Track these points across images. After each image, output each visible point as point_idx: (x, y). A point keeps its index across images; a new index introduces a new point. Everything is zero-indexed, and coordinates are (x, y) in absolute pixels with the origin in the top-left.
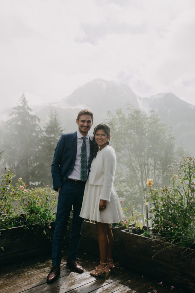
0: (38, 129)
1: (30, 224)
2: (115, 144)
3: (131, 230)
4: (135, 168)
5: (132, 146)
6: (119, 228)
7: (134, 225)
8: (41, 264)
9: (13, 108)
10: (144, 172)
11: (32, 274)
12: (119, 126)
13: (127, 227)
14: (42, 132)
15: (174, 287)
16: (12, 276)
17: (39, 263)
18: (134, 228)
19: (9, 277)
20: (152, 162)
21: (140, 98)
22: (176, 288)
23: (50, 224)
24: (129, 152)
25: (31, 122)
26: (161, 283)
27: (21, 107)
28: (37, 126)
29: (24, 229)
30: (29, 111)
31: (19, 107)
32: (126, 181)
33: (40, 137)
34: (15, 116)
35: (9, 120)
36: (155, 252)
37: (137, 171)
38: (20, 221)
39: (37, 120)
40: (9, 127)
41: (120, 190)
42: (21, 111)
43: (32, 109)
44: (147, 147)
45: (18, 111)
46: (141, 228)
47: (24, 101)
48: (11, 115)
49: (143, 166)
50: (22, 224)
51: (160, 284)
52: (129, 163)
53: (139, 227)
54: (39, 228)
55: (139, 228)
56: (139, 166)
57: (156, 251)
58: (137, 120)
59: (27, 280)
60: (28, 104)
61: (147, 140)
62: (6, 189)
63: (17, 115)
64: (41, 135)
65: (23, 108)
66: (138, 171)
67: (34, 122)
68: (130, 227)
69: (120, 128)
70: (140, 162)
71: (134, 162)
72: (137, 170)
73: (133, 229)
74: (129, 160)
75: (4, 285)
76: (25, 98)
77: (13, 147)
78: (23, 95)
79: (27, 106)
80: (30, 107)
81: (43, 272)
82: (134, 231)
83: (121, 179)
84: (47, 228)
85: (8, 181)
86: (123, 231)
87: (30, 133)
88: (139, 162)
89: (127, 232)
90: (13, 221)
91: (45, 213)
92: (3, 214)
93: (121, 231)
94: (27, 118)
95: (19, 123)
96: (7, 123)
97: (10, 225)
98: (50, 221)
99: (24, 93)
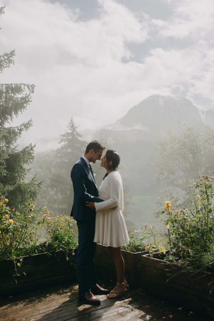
1: (53, 250)
3: (152, 255)
6: (142, 253)
7: (157, 251)
8: (65, 290)
9: (62, 135)
11: (53, 299)
12: (171, 145)
13: (150, 252)
15: (193, 313)
16: (34, 300)
17: (63, 289)
18: (156, 253)
19: (31, 302)
21: (203, 112)
22: (195, 313)
23: (73, 251)
25: (81, 148)
26: (181, 308)
27: (70, 133)
29: (47, 255)
30: (79, 137)
31: (68, 133)
34: (64, 144)
35: (59, 149)
38: (44, 248)
40: (59, 155)
42: (70, 137)
43: (82, 135)
44: (204, 167)
45: (68, 138)
46: (164, 253)
47: (73, 127)
48: (61, 142)
50: (46, 251)
51: (179, 310)
52: (185, 185)
53: (162, 252)
54: (63, 254)
55: (163, 253)
57: (171, 274)
58: (190, 138)
59: (47, 304)
60: (77, 130)
62: (28, 217)
63: (66, 142)
65: (72, 134)
67: (84, 148)
69: (172, 148)
71: (190, 184)
73: (154, 254)
74: (185, 182)
75: (24, 308)
76: (73, 123)
78: (72, 121)
79: (76, 132)
80: (79, 132)
81: (63, 297)
82: (156, 256)
83: (178, 203)
84: (70, 255)
85: (30, 210)
86: (144, 256)
89: (148, 257)
90: (37, 249)
91: (69, 240)
92: (27, 242)
93: (142, 256)
94: (77, 145)
95: (69, 150)
96: (56, 152)
97: (34, 252)
98: (73, 248)
99: (72, 119)
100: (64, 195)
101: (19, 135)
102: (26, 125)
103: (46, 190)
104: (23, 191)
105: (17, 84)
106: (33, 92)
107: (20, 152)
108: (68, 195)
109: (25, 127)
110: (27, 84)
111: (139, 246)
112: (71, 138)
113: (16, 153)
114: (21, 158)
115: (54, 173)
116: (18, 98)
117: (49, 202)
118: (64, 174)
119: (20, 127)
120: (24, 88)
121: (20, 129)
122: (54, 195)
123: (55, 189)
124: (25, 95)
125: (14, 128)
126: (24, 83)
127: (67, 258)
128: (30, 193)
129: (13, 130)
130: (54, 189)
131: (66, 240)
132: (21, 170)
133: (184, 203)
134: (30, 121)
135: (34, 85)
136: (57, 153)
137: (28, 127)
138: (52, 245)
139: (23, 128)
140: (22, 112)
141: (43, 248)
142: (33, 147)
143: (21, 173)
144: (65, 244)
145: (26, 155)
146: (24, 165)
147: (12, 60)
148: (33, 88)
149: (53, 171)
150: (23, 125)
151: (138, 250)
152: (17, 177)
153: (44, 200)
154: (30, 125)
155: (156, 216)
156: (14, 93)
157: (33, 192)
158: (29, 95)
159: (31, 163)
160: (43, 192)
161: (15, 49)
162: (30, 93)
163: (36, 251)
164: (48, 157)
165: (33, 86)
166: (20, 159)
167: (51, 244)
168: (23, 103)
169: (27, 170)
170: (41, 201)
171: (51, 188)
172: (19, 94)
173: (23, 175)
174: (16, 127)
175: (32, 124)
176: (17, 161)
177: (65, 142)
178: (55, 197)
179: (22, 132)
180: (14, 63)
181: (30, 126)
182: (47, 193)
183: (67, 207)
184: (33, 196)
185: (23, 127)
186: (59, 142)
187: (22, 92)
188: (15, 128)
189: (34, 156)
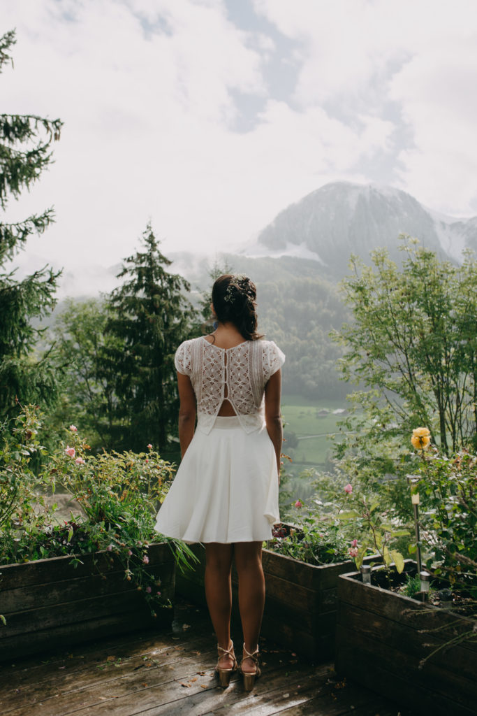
0: (186, 307)
1: (90, 549)
2: (370, 339)
3: (369, 575)
4: (422, 399)
5: (414, 342)
6: (337, 566)
7: (380, 560)
9: (125, 259)
10: (448, 409)
11: (82, 692)
12: (380, 292)
13: (358, 565)
14: (196, 315)
16: (28, 695)
17: (113, 659)
18: (377, 568)
19: (19, 699)
20: (467, 384)
21: (443, 225)
23: (145, 551)
24: (407, 358)
25: (168, 291)
27: (145, 255)
28: (183, 300)
29: (71, 563)
30: (163, 265)
31: (139, 256)
32: (399, 433)
33: (190, 327)
34: (131, 279)
35: (117, 289)
36: (429, 650)
37: (427, 407)
39: (182, 286)
40: (117, 304)
41: (385, 456)
42: (144, 265)
43: (170, 259)
44: (455, 346)
45: (138, 266)
46: (400, 569)
47: (152, 242)
48: (121, 275)
49: (445, 393)
50: (68, 550)
52: (407, 386)
53: (392, 564)
54: (115, 561)
55: (394, 568)
56: (435, 394)
57: (433, 645)
58: (427, 276)
60: (159, 247)
61: (454, 327)
62: (20, 454)
63: (135, 276)
64: (192, 321)
65: (149, 258)
66: (432, 407)
67: (176, 292)
68: (366, 567)
69: (383, 298)
70: (436, 383)
71: (420, 383)
72: (429, 403)
73: (375, 571)
74: (409, 379)
76: (152, 233)
77: (128, 352)
78: (149, 228)
79: (158, 252)
80: (164, 254)
81: (113, 687)
82: (379, 578)
83: (388, 426)
84: (136, 562)
86: (345, 576)
87: (166, 317)
88: (434, 383)
89: (356, 581)
90: (45, 542)
91: (135, 520)
92: (17, 523)
93: (340, 576)
94: (160, 281)
95: (141, 294)
96: (111, 296)
97: (36, 553)
98: (146, 544)
99: (150, 223)
100: (124, 398)
101: (22, 245)
102: (38, 219)
103: (84, 384)
104: (21, 383)
105: (17, 117)
106: (57, 137)
107: (20, 285)
108: (135, 396)
109: (37, 224)
110: (43, 117)
111: (329, 546)
112: (145, 267)
113: (9, 288)
114: (22, 301)
115: (103, 344)
116: (21, 153)
117: (89, 412)
118: (126, 349)
119: (23, 224)
120: (36, 127)
121: (23, 229)
122: (102, 395)
123: (105, 382)
124: (38, 143)
125: (9, 228)
126: (37, 115)
127: (128, 571)
128: (38, 389)
129: (7, 231)
130: (102, 383)
131: (128, 520)
132: (23, 330)
133: (404, 429)
134: (49, 211)
135: (62, 121)
136: (112, 298)
137: (43, 225)
138: (88, 533)
139: (31, 228)
140: (30, 187)
141: (61, 542)
142: (56, 276)
143: (22, 338)
144: (124, 532)
145: (35, 293)
146: (31, 319)
147: (7, 57)
148: (58, 128)
149: (102, 341)
150: (32, 220)
151: (327, 558)
152: (12, 348)
153: (78, 405)
154: (48, 220)
155: (336, 454)
156: (11, 140)
157: (46, 387)
158: (47, 145)
159: (47, 314)
160: (76, 387)
161: (15, 28)
162: (50, 141)
163: (42, 549)
164: (91, 306)
165: (57, 124)
166: (20, 303)
167: (86, 531)
168: (32, 166)
169: (38, 332)
170: (72, 408)
171: (95, 379)
172: (24, 142)
173: (26, 344)
174: (15, 225)
175: (53, 218)
176: (10, 306)
177: (132, 274)
178: (105, 401)
179: (28, 237)
180: (13, 62)
181: (50, 223)
182: (85, 391)
183: (130, 424)
184: (46, 395)
185: (32, 225)
186: (118, 273)
187: (32, 136)
188: (11, 225)
189: (55, 299)
